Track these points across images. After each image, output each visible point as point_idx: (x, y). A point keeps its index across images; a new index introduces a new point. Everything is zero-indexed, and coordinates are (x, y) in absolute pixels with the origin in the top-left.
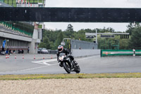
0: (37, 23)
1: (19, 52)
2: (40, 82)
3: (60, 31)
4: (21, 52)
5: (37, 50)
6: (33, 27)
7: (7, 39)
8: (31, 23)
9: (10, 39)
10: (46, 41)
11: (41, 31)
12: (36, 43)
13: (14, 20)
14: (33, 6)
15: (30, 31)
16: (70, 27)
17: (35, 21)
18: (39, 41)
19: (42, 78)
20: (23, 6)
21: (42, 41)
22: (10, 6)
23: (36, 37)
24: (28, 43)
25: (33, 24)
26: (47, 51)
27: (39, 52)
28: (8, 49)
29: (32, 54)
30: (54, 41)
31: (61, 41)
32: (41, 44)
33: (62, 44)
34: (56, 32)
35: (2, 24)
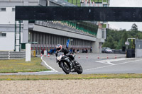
0: (101, 22)
1: (83, 52)
2: (103, 82)
3: (124, 30)
5: (101, 50)
6: (97, 27)
7: (71, 38)
8: (95, 22)
10: (110, 41)
11: (105, 31)
12: (100, 43)
13: (78, 19)
14: (97, 5)
15: (94, 31)
17: (99, 20)
18: (103, 41)
19: (106, 78)
20: (87, 5)
21: (106, 40)
22: (74, 5)
23: (100, 37)
24: (92, 42)
25: (98, 23)
26: (111, 50)
27: (103, 52)
29: (96, 53)
30: (118, 41)
32: (105, 43)
33: (126, 43)
34: (120, 31)
35: (66, 24)
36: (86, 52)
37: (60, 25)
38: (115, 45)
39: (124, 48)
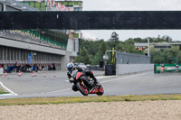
0: (72, 31)
1: (50, 69)
3: (102, 41)
6: (67, 36)
7: (34, 51)
8: (64, 31)
9: (38, 52)
10: (84, 54)
11: (77, 41)
12: (71, 57)
13: (42, 27)
15: (63, 41)
16: (115, 36)
17: (70, 28)
18: (75, 54)
19: (79, 102)
20: (54, 10)
21: (78, 53)
22: (37, 10)
23: (71, 49)
24: (61, 57)
25: (68, 32)
26: (85, 66)
28: (35, 65)
30: (94, 54)
31: (104, 54)
32: (78, 58)
33: (104, 57)
34: (96, 42)
35: (27, 33)
36: (54, 69)
37: (19, 35)
38: (90, 60)
39: (102, 64)
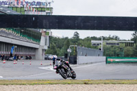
0: (44, 30)
1: (27, 58)
2: (47, 87)
3: (67, 38)
4: (29, 58)
5: (44, 56)
6: (41, 34)
7: (15, 45)
8: (38, 30)
9: (18, 46)
10: (53, 48)
11: (48, 38)
12: (43, 50)
13: (22, 27)
14: (40, 13)
15: (37, 38)
16: (77, 35)
17: (43, 28)
18: (46, 48)
20: (31, 13)
21: (49, 47)
22: (19, 13)
23: (43, 44)
24: (35, 49)
25: (41, 31)
27: (46, 59)
29: (39, 60)
30: (60, 48)
31: (68, 48)
32: (48, 50)
33: (68, 50)
34: (63, 39)
35: (10, 31)
37: (4, 32)
38: (58, 52)
39: (66, 56)
